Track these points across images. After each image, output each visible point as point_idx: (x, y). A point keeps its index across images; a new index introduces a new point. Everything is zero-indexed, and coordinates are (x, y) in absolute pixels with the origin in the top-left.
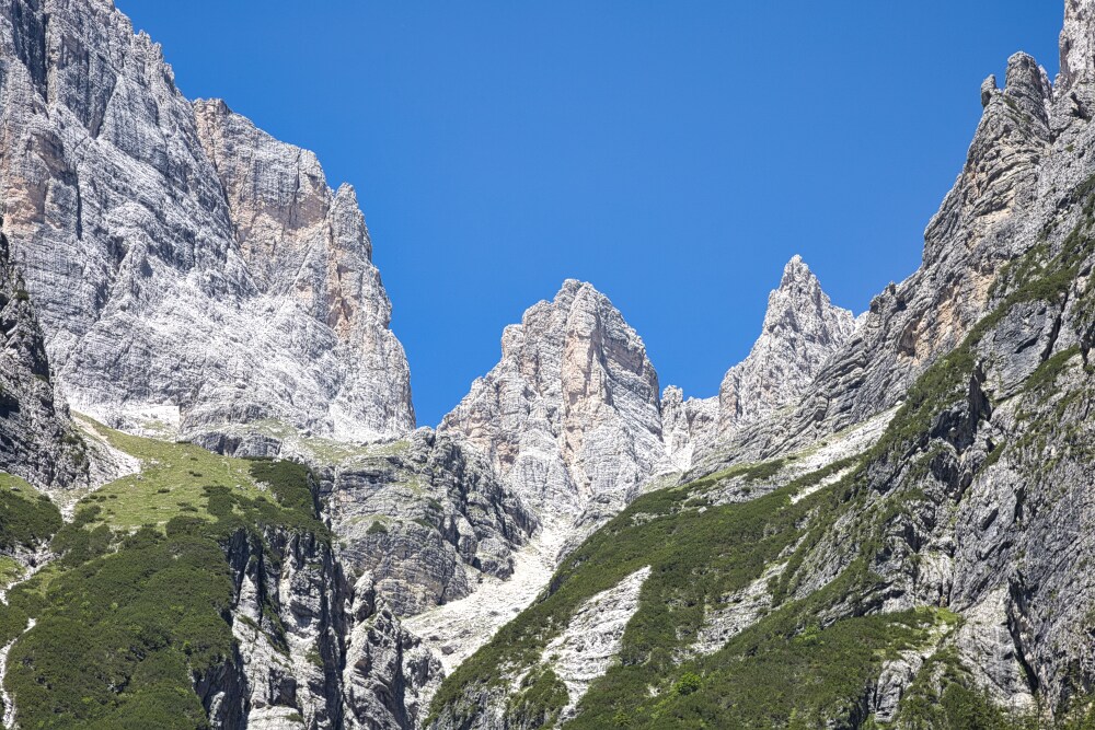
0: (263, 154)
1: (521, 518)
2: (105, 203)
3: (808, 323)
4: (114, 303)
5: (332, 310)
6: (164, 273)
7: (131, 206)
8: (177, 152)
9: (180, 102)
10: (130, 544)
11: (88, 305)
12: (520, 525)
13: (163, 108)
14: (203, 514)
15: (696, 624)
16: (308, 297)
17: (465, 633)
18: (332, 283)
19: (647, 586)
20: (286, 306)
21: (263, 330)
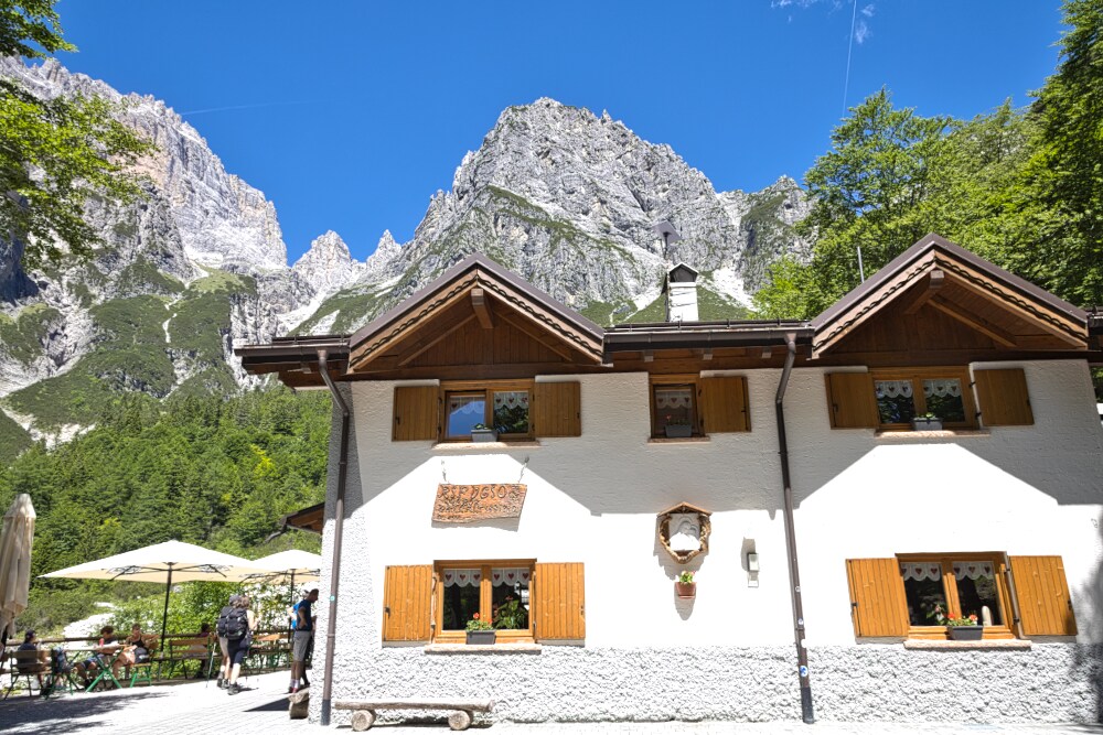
0: (248, 191)
1: (313, 291)
2: (203, 200)
3: (389, 247)
4: (205, 226)
5: (266, 233)
6: (219, 220)
7: (211, 202)
8: (225, 188)
9: (225, 175)
10: (203, 295)
11: (198, 226)
12: (312, 293)
13: (221, 176)
14: (224, 288)
15: (349, 325)
16: (260, 229)
17: (297, 320)
18: (266, 226)
19: (338, 316)
20: (253, 231)
21: (247, 237)
